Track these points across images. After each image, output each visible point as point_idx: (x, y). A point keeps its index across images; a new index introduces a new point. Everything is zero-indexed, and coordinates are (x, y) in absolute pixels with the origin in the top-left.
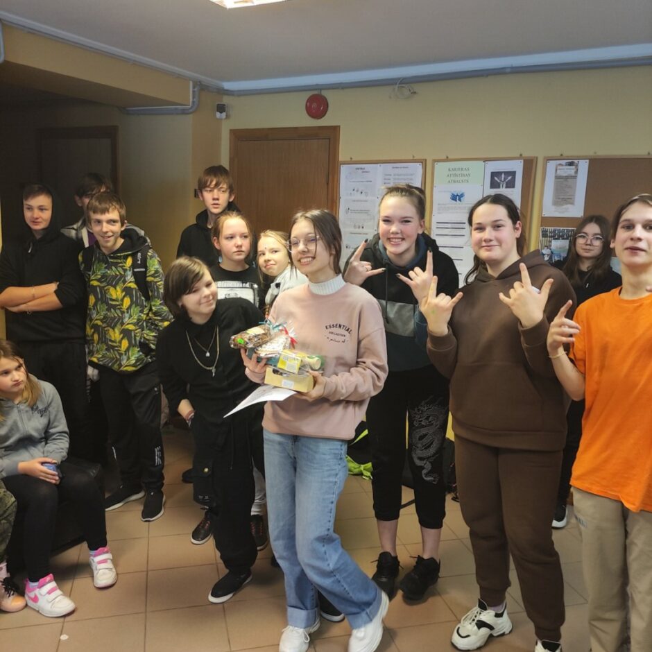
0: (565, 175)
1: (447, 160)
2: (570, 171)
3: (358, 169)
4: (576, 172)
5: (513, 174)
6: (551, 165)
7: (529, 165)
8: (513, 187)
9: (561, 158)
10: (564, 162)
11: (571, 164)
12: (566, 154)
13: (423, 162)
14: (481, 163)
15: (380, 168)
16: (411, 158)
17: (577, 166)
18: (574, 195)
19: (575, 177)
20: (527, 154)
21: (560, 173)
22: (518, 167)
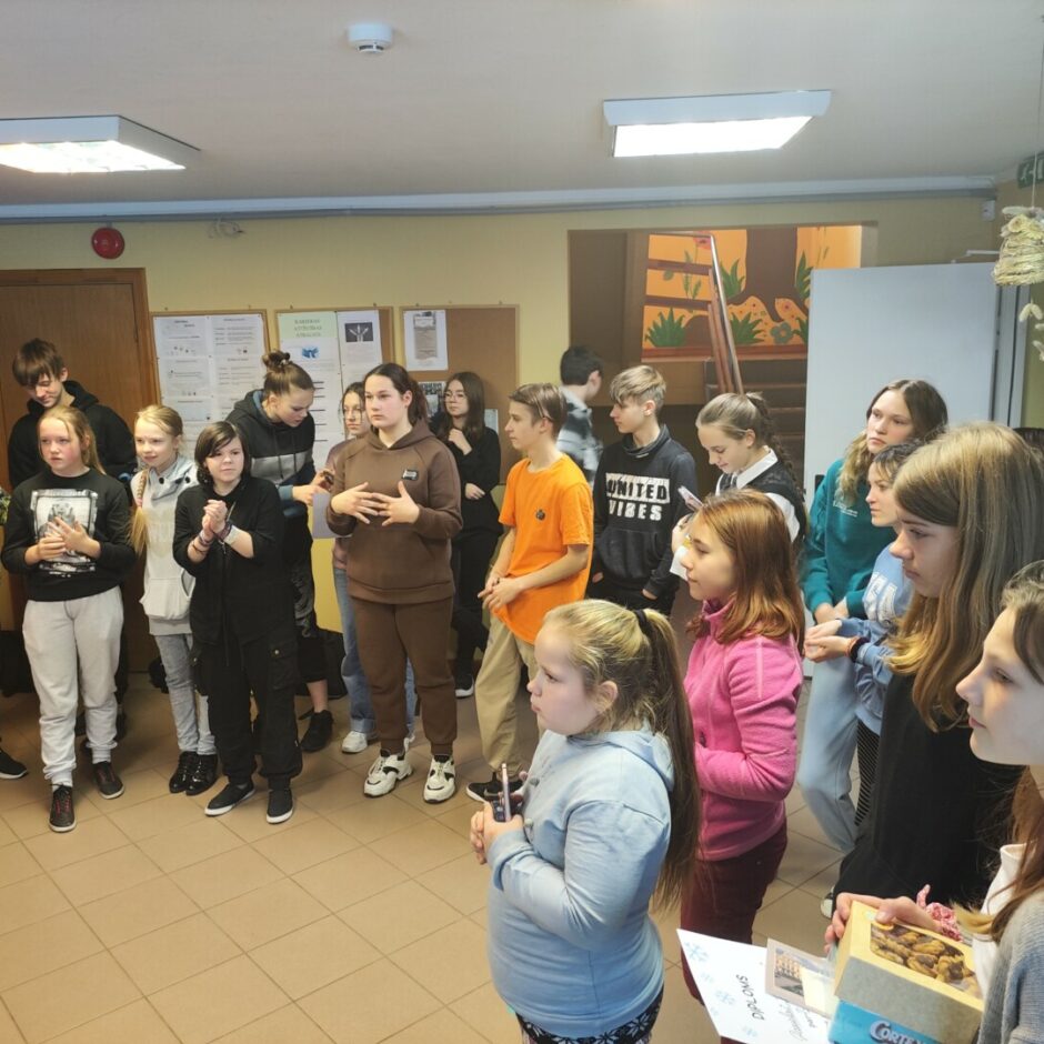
0: (423, 326)
1: (292, 310)
2: (428, 322)
3: (177, 322)
4: (435, 323)
5: (369, 325)
6: (409, 315)
7: (385, 315)
8: (371, 339)
9: (417, 308)
10: (420, 312)
11: (428, 314)
12: (422, 304)
13: (263, 313)
14: (332, 314)
15: (208, 320)
16: (247, 308)
17: (434, 316)
18: (435, 346)
19: (433, 329)
20: (382, 304)
21: (419, 324)
22: (373, 318)
